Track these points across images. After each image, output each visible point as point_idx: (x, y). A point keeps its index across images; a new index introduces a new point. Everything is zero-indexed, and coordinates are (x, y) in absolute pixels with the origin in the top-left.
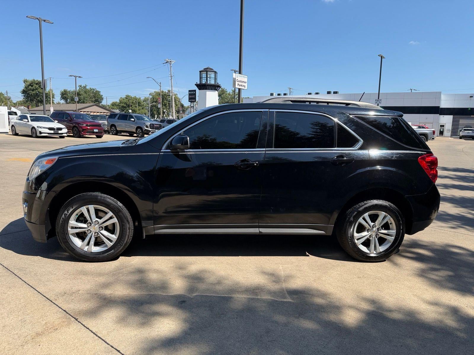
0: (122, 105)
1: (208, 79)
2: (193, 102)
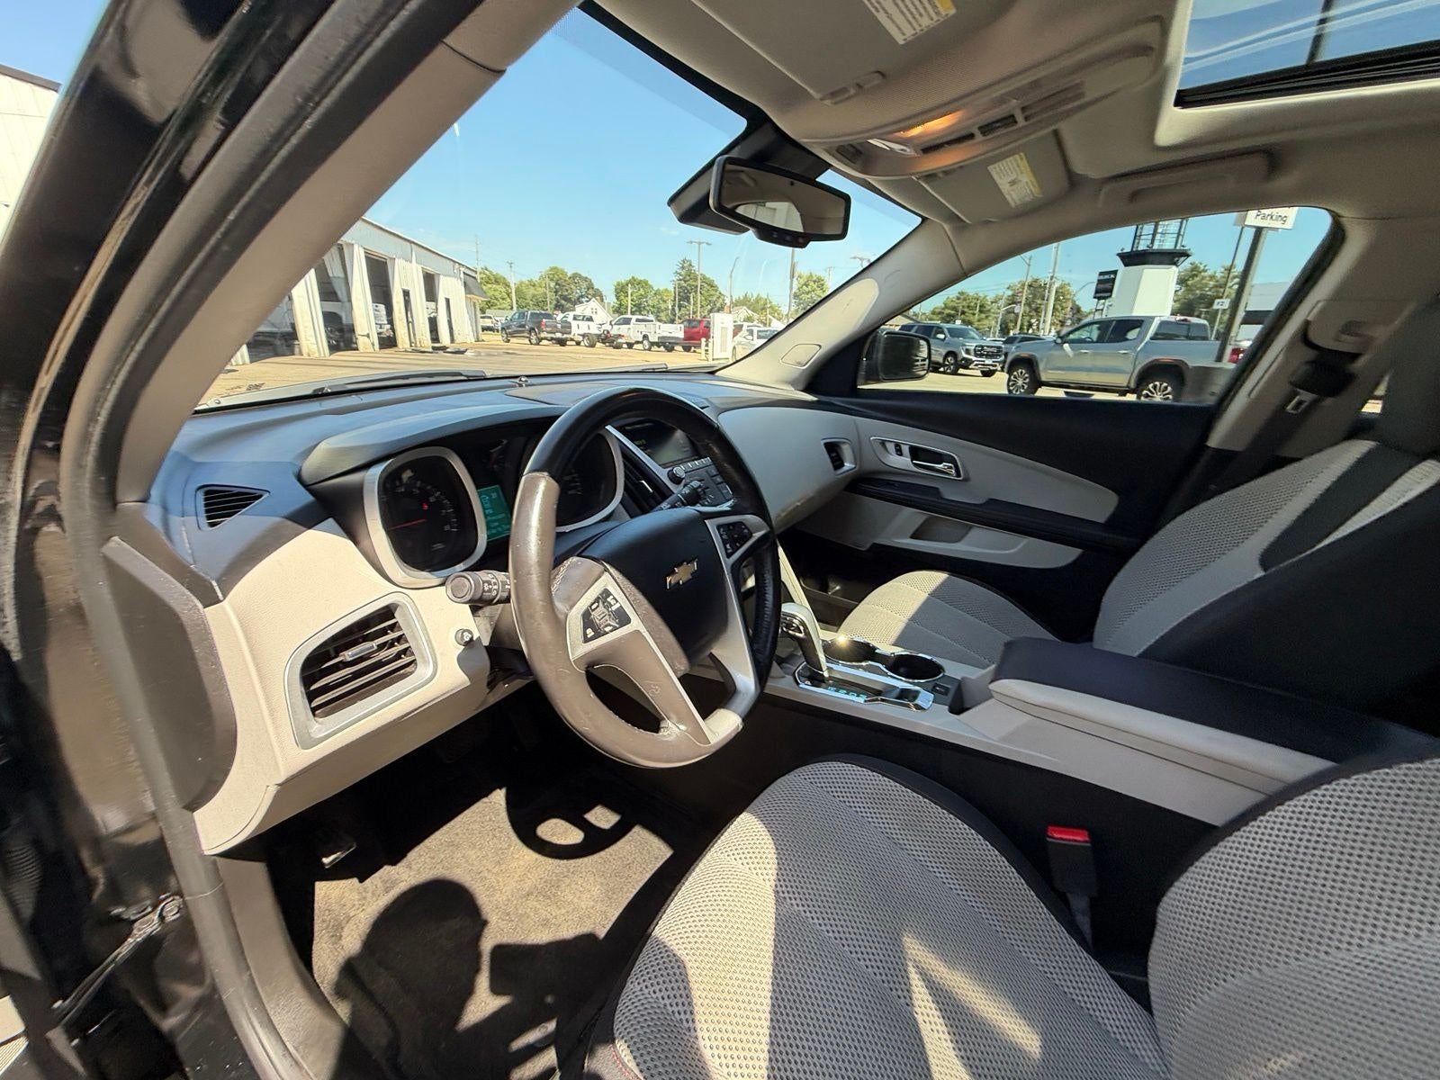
0: (947, 311)
1: (1158, 237)
2: (1105, 298)
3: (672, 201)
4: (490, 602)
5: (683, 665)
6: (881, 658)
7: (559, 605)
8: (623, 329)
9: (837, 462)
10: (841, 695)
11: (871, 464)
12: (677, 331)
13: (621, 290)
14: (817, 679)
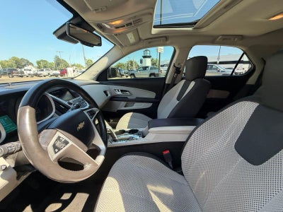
0: (118, 66)
1: (147, 54)
2: (142, 63)
3: (54, 33)
4: (13, 153)
5: (86, 149)
6: (127, 132)
7: (43, 146)
8: (42, 72)
9: (107, 95)
10: (121, 142)
11: (114, 94)
12: (58, 72)
13: (38, 63)
14: (115, 141)
